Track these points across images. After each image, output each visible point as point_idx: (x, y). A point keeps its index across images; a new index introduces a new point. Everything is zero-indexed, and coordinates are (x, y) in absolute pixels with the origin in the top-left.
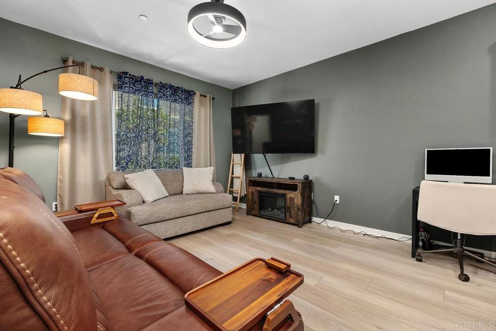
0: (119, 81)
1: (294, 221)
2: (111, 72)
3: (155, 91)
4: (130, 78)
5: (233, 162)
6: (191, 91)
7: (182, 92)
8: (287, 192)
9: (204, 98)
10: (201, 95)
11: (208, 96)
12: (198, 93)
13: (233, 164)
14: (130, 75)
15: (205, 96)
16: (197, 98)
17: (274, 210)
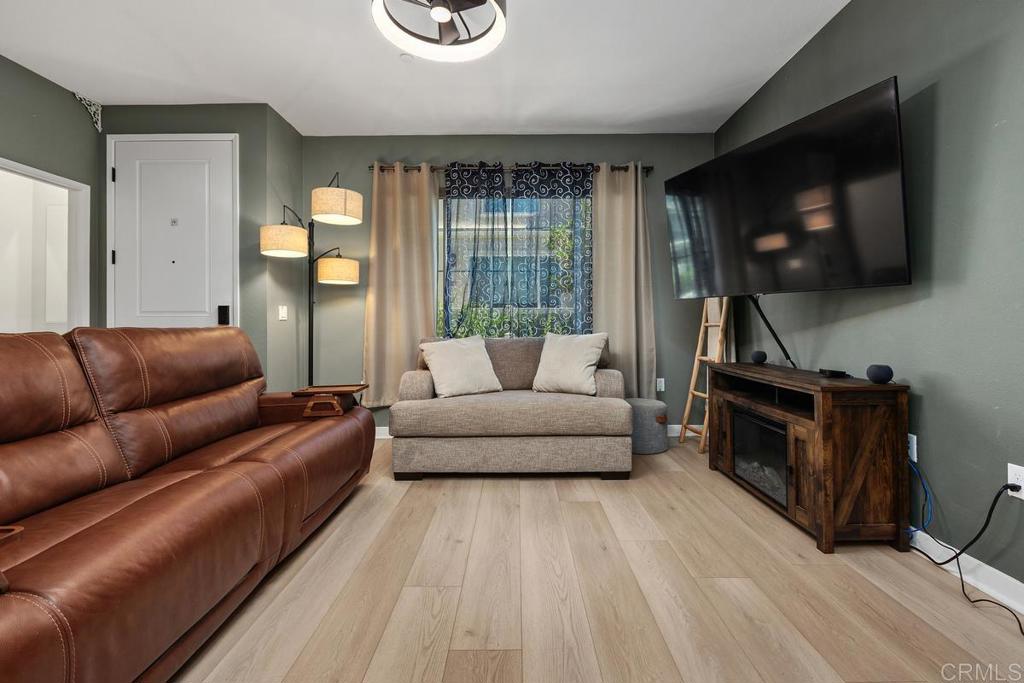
0: (447, 181)
1: (807, 523)
2: (433, 169)
3: (509, 184)
4: (465, 170)
5: (707, 321)
6: (588, 164)
7: (565, 172)
8: (790, 417)
9: (622, 172)
10: (613, 169)
11: (632, 166)
12: (604, 167)
13: (707, 328)
14: (463, 165)
15: (626, 169)
16: (601, 179)
17: (764, 471)
